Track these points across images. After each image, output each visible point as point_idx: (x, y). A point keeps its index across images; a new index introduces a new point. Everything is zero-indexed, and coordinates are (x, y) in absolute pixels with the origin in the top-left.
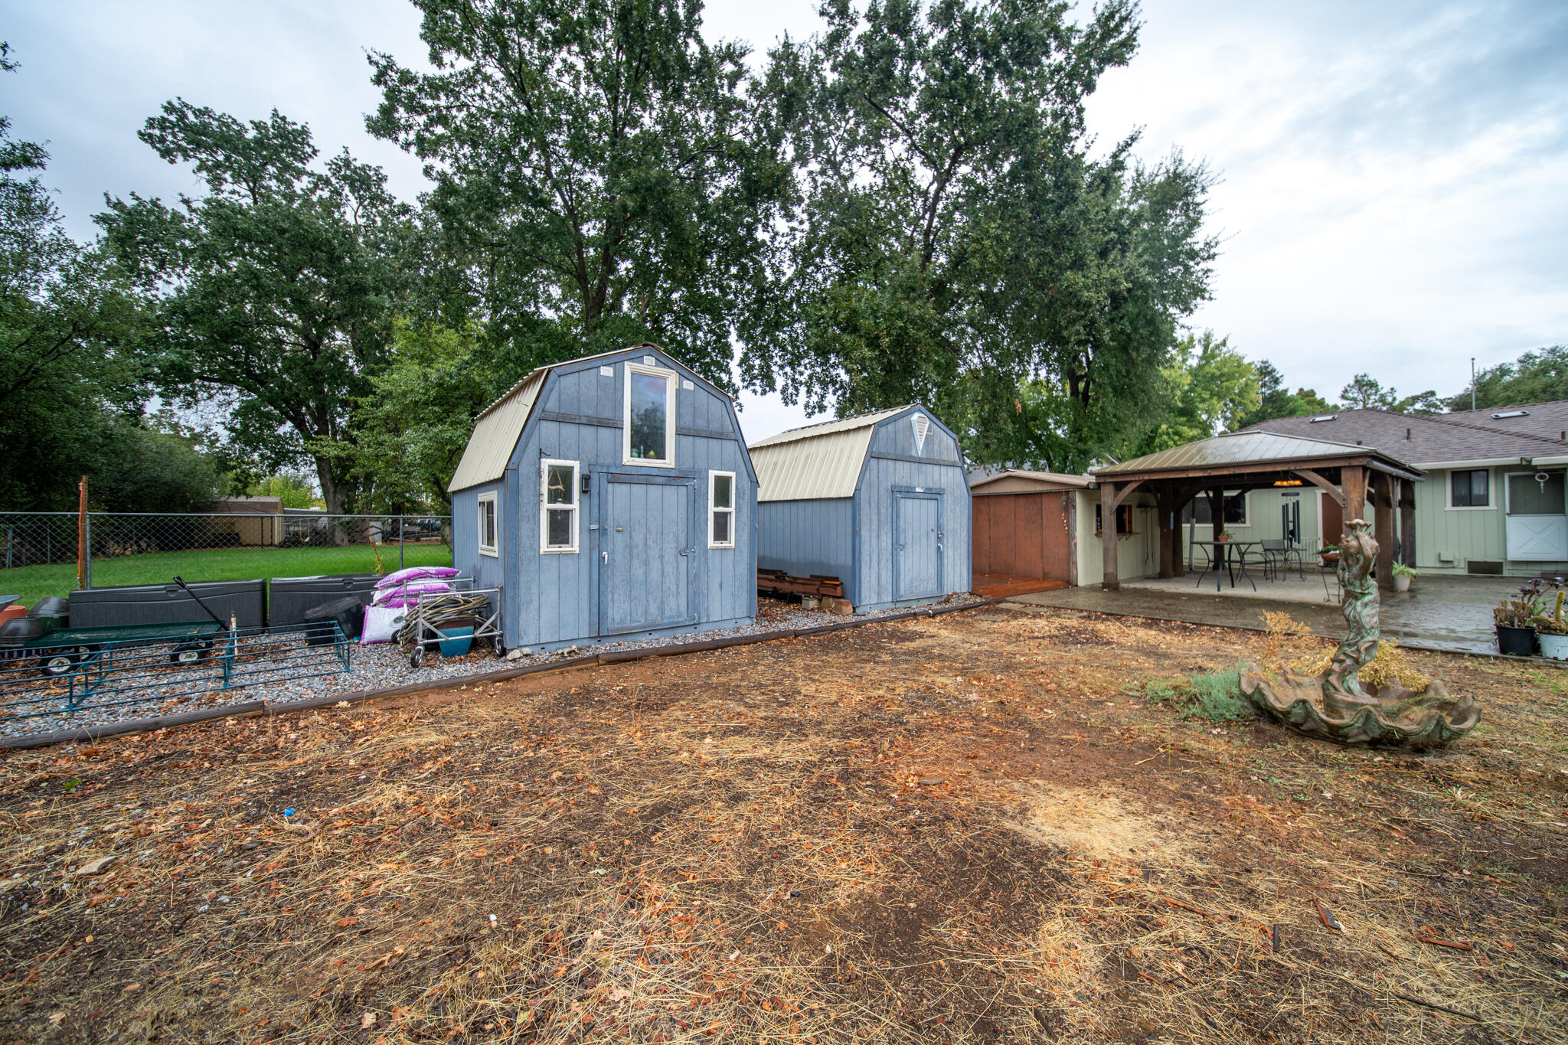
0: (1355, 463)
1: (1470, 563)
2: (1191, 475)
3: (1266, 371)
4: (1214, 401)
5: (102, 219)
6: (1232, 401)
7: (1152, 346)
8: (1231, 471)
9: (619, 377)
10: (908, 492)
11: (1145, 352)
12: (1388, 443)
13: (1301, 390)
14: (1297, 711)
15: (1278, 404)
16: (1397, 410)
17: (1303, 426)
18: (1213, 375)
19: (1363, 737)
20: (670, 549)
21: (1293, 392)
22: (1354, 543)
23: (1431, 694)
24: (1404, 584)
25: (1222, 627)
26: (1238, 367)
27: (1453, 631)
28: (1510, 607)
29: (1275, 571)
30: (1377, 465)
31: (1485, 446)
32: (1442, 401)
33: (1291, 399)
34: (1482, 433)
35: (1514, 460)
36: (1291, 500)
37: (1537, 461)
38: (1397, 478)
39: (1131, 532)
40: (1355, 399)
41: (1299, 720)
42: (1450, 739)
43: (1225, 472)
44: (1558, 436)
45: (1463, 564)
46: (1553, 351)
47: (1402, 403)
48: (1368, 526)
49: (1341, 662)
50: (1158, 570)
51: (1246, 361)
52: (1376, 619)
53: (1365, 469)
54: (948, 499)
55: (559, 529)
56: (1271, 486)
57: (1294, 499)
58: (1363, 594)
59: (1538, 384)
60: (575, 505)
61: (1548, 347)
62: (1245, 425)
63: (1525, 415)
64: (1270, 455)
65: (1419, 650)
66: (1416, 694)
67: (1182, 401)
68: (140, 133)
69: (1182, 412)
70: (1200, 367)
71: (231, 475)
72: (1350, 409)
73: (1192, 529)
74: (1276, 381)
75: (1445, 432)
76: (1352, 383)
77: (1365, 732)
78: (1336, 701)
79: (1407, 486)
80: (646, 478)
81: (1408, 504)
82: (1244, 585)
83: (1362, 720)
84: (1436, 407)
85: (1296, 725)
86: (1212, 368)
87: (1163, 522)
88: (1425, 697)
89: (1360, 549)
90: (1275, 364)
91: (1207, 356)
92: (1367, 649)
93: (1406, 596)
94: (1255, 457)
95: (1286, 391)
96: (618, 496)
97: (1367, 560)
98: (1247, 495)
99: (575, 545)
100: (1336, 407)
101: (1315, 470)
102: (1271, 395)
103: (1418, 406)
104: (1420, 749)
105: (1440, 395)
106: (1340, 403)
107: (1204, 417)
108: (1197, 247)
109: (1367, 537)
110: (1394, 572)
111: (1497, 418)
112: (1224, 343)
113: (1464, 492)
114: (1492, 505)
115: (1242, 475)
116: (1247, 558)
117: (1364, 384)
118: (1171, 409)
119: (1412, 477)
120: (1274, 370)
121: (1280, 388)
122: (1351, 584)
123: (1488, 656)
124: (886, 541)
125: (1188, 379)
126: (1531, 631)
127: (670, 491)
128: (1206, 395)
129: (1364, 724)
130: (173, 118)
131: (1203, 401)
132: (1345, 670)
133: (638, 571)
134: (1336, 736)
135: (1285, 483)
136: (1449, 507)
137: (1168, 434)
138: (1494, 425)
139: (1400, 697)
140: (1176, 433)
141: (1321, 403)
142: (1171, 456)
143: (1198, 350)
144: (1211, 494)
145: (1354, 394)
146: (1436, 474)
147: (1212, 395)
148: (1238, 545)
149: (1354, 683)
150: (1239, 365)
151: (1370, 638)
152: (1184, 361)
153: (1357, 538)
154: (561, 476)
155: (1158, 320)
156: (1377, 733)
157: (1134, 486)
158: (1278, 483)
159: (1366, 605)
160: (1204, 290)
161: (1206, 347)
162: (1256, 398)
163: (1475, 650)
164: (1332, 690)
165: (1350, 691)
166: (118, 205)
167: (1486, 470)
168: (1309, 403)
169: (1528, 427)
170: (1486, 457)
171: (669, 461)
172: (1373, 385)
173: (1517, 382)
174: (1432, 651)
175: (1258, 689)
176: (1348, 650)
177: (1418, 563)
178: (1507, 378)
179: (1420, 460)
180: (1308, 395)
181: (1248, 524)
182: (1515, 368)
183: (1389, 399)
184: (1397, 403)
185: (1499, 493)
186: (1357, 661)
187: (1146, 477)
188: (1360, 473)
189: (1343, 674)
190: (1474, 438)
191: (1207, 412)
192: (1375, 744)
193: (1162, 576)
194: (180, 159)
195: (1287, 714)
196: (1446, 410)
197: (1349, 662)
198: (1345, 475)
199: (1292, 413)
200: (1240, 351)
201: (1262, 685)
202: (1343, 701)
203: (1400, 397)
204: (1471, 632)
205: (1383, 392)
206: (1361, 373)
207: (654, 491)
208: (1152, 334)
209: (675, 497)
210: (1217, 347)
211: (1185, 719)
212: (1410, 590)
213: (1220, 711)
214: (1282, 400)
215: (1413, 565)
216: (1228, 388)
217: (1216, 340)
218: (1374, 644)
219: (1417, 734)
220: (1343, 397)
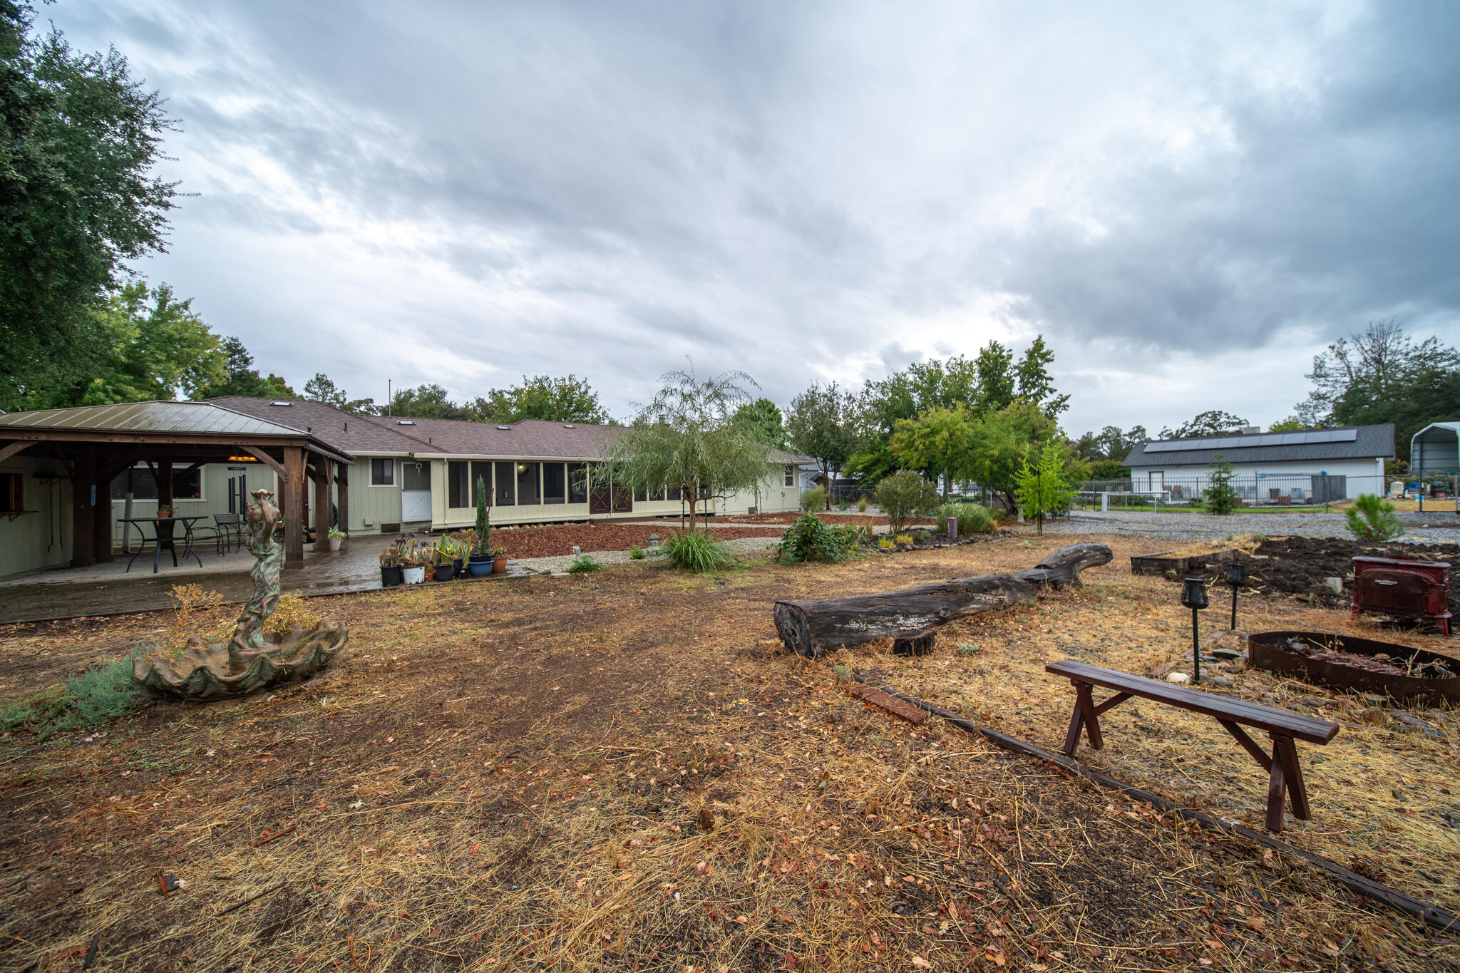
0: (295, 444)
1: (383, 526)
2: (116, 440)
3: (234, 349)
4: (172, 365)
6: (194, 369)
7: (72, 275)
8: (171, 441)
11: (59, 280)
12: (329, 434)
13: (272, 375)
14: (196, 680)
15: (248, 384)
16: (347, 409)
17: (263, 408)
18: (171, 336)
19: (261, 683)
21: (264, 376)
22: (258, 510)
23: (321, 629)
24: (336, 545)
25: (147, 612)
26: (201, 337)
27: (360, 576)
28: (389, 554)
29: (229, 544)
30: (312, 446)
31: (391, 442)
32: (377, 408)
33: (262, 382)
34: (390, 433)
35: (405, 454)
36: (237, 475)
37: (417, 455)
38: (334, 461)
39: (20, 510)
40: (315, 393)
41: (198, 688)
42: (326, 660)
43: (163, 441)
44: (428, 441)
45: (378, 527)
46: (434, 387)
47: (351, 404)
48: (271, 495)
49: (246, 620)
50: (71, 558)
51: (211, 332)
52: (277, 575)
53: (304, 450)
56: (225, 460)
57: (241, 473)
58: (266, 556)
59: (427, 407)
61: (432, 384)
62: (208, 396)
63: (414, 425)
64: (216, 428)
65: (332, 595)
66: (310, 632)
67: (128, 357)
69: (127, 369)
70: (153, 323)
72: (311, 401)
73: (128, 507)
74: (246, 361)
75: (369, 429)
76: (314, 379)
77: (261, 678)
78: (241, 658)
79: (343, 468)
81: (342, 481)
82: (191, 563)
83: (257, 668)
84: (374, 411)
85: (196, 695)
86: (169, 328)
87: (80, 496)
88: (317, 632)
89: (263, 516)
90: (244, 344)
91: (164, 313)
92: (269, 604)
93: (338, 554)
94: (200, 428)
95: (256, 373)
97: (269, 525)
98: (203, 469)
100: (301, 397)
101: (259, 447)
102: (241, 374)
103: (363, 408)
104: (306, 677)
105: (376, 403)
106: (305, 394)
107: (160, 380)
108: (145, 185)
109: (270, 505)
110: (330, 536)
111: (400, 424)
112: (186, 306)
113: (379, 474)
114: (395, 485)
115: (190, 446)
116: (196, 534)
117: (323, 382)
118: (113, 362)
119: (345, 460)
120: (243, 350)
121: (251, 368)
122: (256, 548)
123: (375, 590)
125: (138, 333)
126: (399, 567)
128: (162, 356)
129: (260, 671)
131: (158, 362)
132: (249, 627)
134: (235, 692)
135: (240, 459)
136: (370, 485)
137: (105, 391)
138: (397, 429)
139: (299, 639)
140: (117, 392)
141: (290, 391)
142: (88, 415)
143: (152, 304)
144: (156, 466)
145: (315, 388)
146: (362, 460)
147: (170, 358)
148: (184, 520)
149: (258, 638)
150: (204, 334)
151: (272, 593)
152: (132, 310)
153: (261, 506)
155: (84, 246)
156: (270, 675)
157: (20, 447)
158: (233, 458)
159: (269, 564)
160: (153, 237)
161: (162, 303)
162: (223, 372)
163: (369, 588)
164: (237, 649)
165: (254, 645)
167: (391, 459)
168: (278, 389)
169: (414, 432)
170: (392, 450)
172: (330, 385)
173: (417, 403)
174: (341, 594)
175: (154, 673)
176: (253, 608)
177: (350, 528)
178: (413, 400)
179: (352, 448)
180: (277, 382)
181: (203, 499)
182: (417, 394)
183: (342, 399)
184: (347, 403)
185: (398, 475)
186: (260, 616)
187: (43, 438)
188: (299, 454)
189: (247, 634)
190: (387, 436)
191: (162, 375)
192: (270, 687)
193: (78, 563)
195: (185, 686)
196: (379, 414)
197: (253, 619)
198: (287, 454)
199: (261, 394)
200: (204, 320)
201: (158, 665)
202: (246, 656)
203: (350, 399)
204: (371, 575)
205: (337, 392)
206: (321, 373)
208: (71, 260)
210: (177, 307)
211: (45, 740)
212: (340, 550)
213: (102, 712)
214: (252, 380)
215: (345, 530)
216: (189, 355)
217: (177, 298)
218: (275, 598)
219: (302, 665)
220: (307, 390)
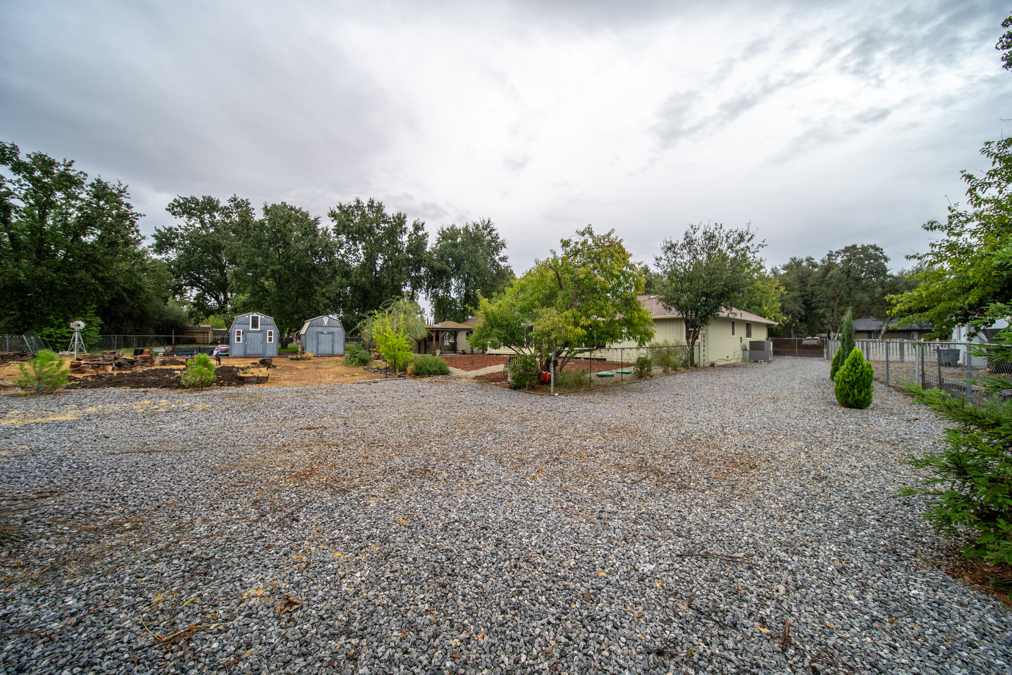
5: (155, 236)
9: (249, 317)
10: (322, 333)
20: (259, 343)
54: (336, 334)
55: (239, 339)
60: (241, 336)
68: (167, 209)
71: (194, 319)
80: (254, 332)
96: (249, 335)
99: (241, 342)
124: (315, 342)
127: (259, 334)
130: (176, 204)
133: (253, 346)
154: (239, 333)
166: (159, 231)
171: (259, 329)
194: (178, 217)
207: (256, 334)
209: (260, 335)
